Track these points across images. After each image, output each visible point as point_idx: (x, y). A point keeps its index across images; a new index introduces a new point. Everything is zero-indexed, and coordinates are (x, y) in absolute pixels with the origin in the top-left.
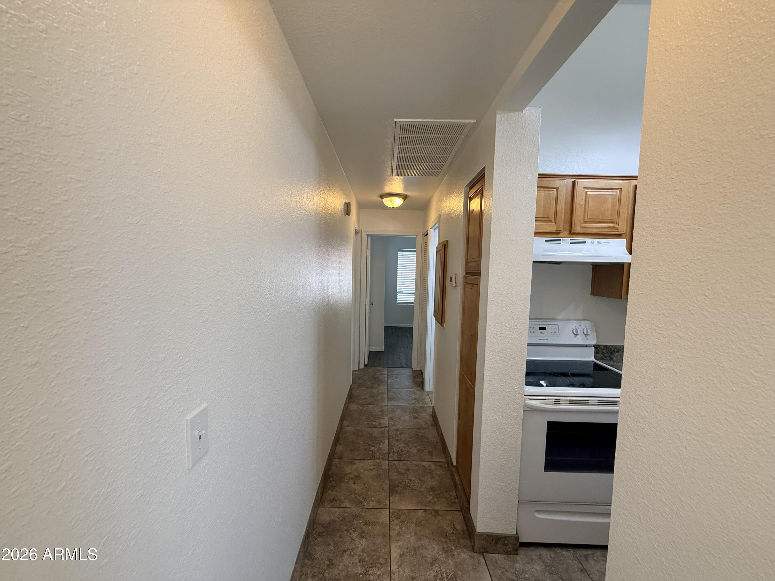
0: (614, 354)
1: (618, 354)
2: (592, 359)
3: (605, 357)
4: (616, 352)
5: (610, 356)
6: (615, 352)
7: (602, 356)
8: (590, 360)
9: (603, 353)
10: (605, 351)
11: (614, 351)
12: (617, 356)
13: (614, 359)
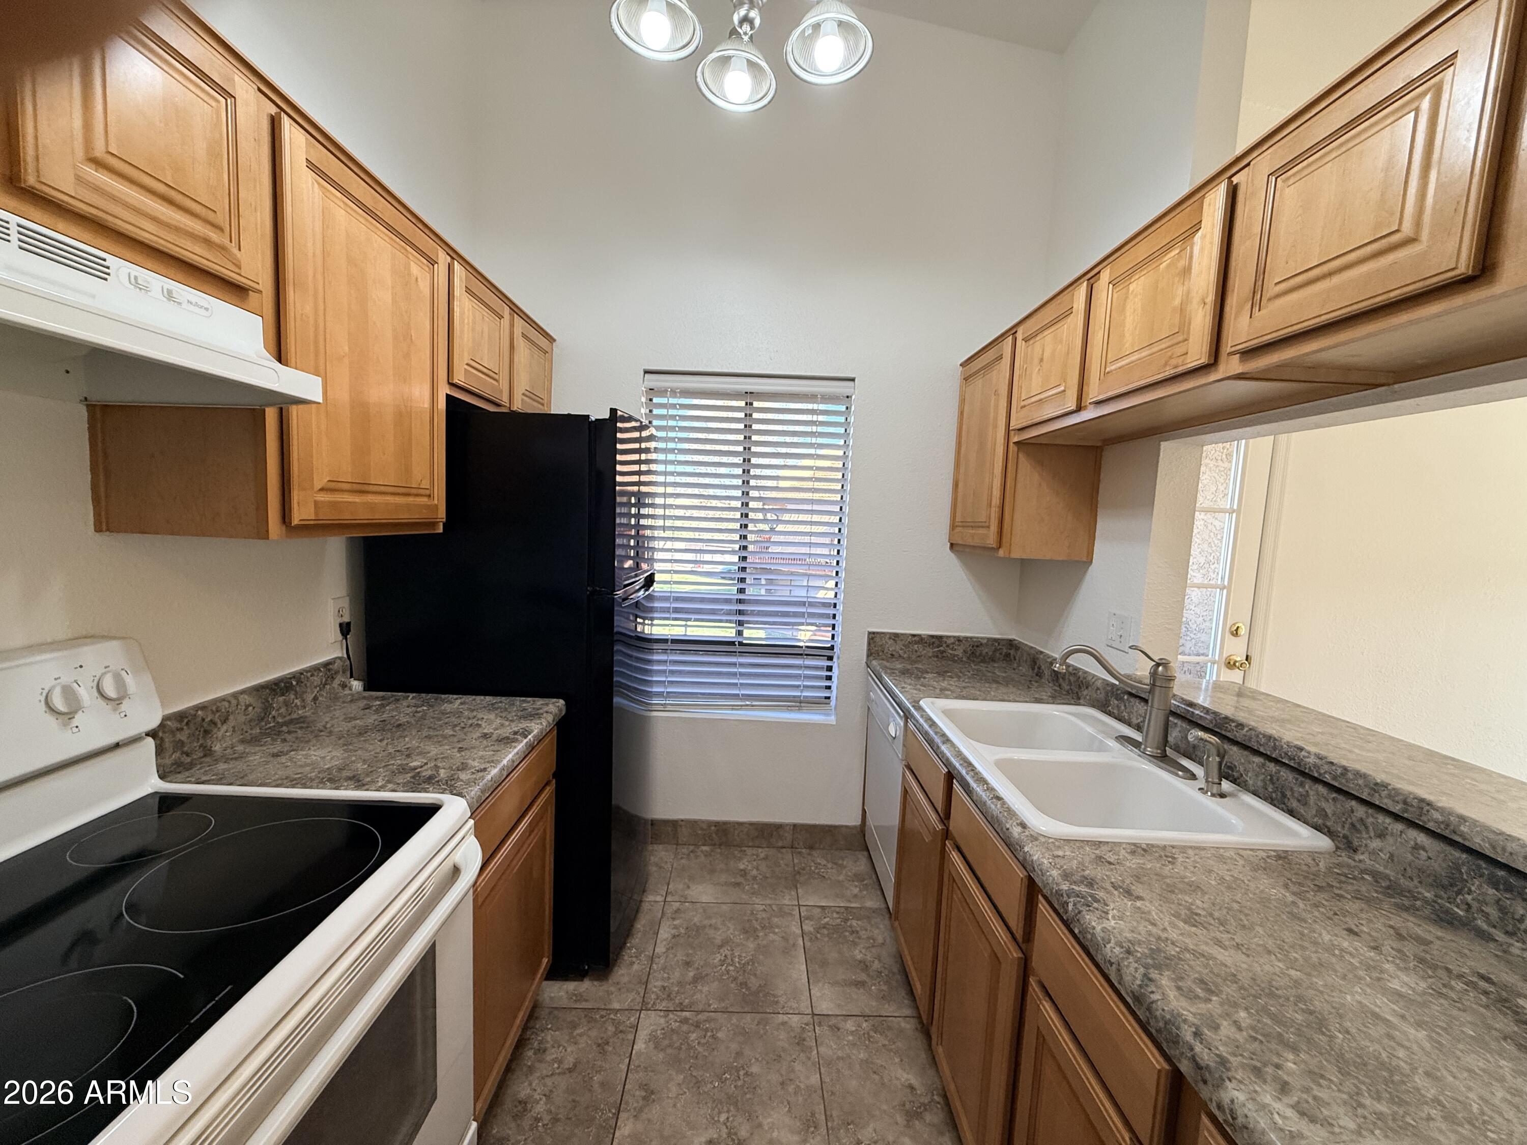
0: (215, 730)
1: (225, 727)
2: (154, 784)
3: (188, 755)
4: (219, 725)
5: (201, 746)
6: (215, 724)
7: (178, 754)
8: (148, 790)
9: (179, 745)
10: (182, 736)
11: (213, 722)
12: (223, 737)
13: (217, 748)
